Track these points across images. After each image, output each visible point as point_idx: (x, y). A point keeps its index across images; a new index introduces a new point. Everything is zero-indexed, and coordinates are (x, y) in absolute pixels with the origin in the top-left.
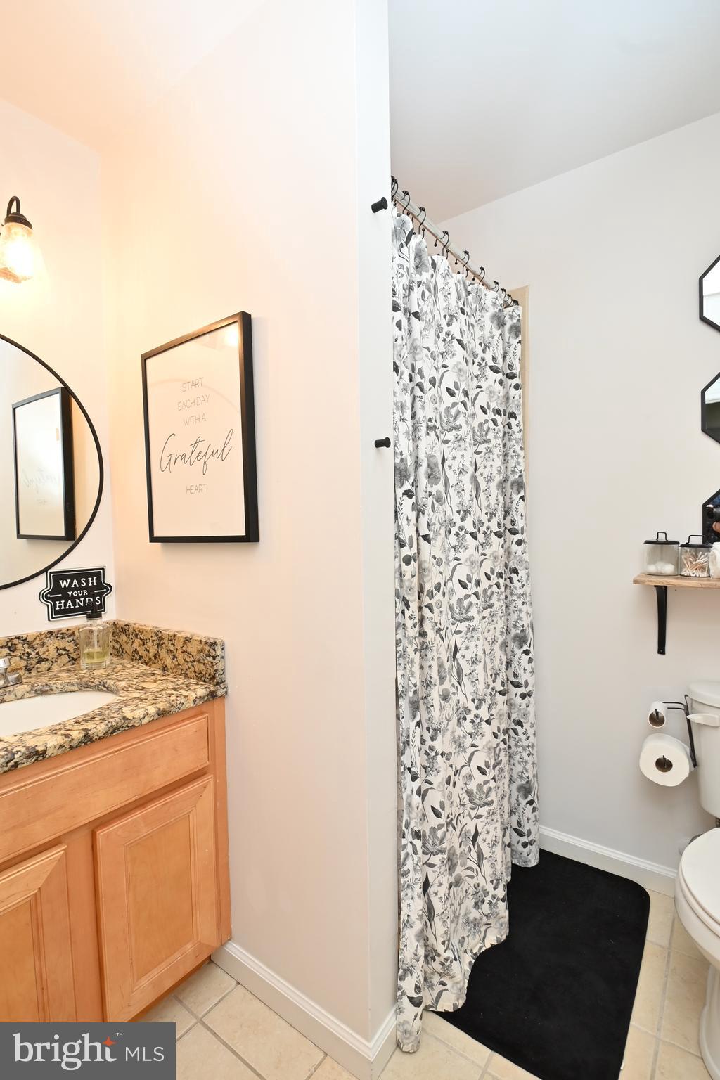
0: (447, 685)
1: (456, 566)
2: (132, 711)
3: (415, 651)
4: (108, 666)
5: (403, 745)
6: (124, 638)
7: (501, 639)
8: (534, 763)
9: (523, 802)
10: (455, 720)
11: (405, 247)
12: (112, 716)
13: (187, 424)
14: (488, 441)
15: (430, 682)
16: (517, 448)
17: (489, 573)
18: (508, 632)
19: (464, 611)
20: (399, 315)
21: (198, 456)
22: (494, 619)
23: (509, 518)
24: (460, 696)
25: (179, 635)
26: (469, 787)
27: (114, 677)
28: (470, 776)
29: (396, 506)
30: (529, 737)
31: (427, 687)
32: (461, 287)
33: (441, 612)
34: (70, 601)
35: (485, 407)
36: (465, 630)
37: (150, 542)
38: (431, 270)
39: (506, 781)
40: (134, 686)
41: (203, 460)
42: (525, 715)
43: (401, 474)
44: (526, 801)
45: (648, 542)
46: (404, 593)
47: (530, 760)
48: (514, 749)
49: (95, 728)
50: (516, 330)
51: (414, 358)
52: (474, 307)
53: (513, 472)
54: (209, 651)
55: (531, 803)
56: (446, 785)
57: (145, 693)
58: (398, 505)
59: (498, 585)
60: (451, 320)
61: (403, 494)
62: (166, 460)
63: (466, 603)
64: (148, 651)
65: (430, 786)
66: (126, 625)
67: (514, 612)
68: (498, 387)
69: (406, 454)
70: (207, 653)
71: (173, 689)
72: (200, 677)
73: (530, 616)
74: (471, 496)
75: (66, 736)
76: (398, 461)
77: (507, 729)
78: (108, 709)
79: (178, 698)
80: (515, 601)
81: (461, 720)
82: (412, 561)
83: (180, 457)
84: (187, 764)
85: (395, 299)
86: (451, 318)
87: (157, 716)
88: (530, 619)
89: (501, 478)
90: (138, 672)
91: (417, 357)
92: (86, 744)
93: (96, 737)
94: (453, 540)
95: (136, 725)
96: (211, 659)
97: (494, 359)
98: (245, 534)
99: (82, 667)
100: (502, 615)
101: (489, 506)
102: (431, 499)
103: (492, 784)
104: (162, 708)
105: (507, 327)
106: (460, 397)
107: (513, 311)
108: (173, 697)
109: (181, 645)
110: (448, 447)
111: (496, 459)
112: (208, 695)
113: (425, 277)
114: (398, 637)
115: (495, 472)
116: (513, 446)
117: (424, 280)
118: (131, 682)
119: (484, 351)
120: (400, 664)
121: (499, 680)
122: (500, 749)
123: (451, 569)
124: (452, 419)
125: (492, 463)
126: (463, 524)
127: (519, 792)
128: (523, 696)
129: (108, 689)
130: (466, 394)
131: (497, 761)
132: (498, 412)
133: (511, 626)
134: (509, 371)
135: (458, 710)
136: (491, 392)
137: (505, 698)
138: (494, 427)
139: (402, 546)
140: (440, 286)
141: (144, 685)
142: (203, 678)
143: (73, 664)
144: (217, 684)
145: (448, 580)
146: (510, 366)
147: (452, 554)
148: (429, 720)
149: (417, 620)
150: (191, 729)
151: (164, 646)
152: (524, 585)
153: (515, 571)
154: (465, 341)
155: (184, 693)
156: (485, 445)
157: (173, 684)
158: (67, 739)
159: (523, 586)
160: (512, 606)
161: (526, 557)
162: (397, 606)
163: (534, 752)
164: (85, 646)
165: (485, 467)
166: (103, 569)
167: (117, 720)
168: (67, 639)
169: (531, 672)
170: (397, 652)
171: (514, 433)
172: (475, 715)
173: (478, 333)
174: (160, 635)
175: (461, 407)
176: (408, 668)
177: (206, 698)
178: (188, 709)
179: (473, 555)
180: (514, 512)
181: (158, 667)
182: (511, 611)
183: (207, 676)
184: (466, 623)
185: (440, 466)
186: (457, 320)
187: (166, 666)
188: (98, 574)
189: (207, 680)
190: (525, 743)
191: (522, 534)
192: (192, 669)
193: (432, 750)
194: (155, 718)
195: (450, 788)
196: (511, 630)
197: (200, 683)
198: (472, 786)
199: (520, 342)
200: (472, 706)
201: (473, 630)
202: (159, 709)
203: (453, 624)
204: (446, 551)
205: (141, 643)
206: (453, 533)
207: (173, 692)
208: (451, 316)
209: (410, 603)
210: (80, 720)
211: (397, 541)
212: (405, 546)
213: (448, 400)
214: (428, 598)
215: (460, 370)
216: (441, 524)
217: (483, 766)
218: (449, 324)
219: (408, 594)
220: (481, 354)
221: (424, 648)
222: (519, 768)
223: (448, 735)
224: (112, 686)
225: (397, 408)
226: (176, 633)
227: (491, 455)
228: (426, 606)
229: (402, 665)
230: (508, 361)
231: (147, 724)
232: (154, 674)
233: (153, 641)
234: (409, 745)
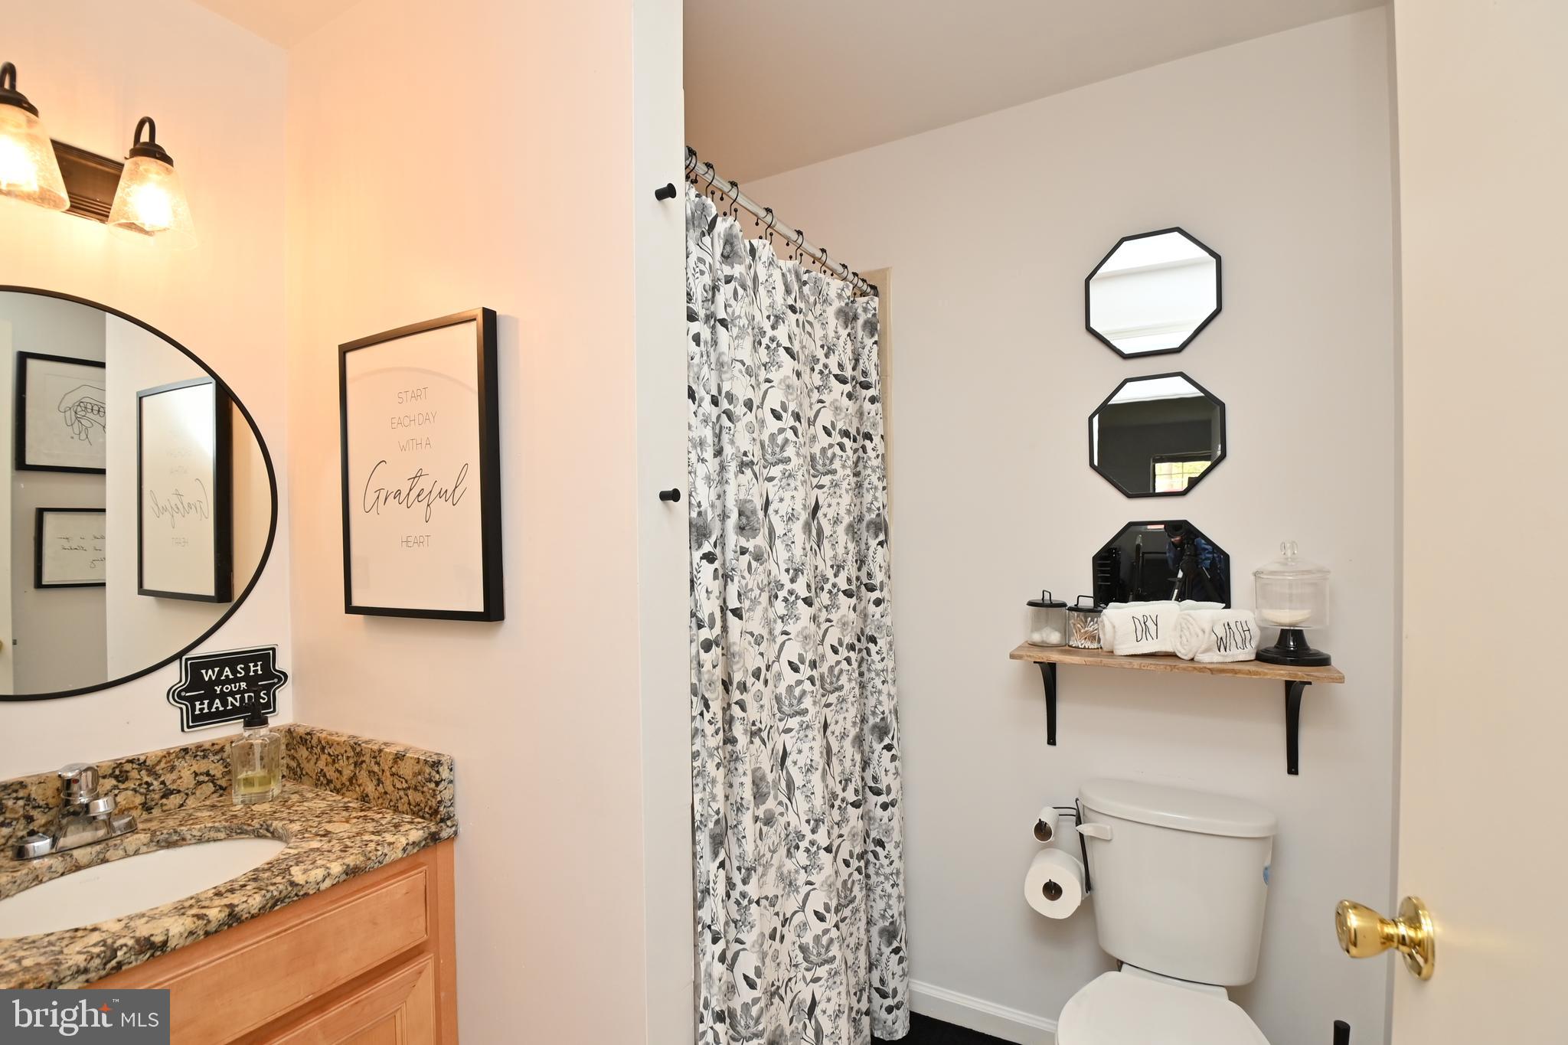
0: (770, 804)
1: (784, 643)
2: (305, 871)
3: (718, 766)
4: (278, 797)
5: (701, 895)
6: (303, 752)
7: (853, 732)
8: (899, 897)
9: (887, 951)
10: (783, 851)
11: (707, 237)
12: (274, 881)
13: (403, 449)
14: (834, 472)
15: (742, 805)
16: (874, 479)
17: (836, 645)
18: (863, 720)
19: (795, 702)
20: (696, 327)
21: (419, 495)
22: (844, 706)
23: (865, 569)
24: (791, 817)
25: (387, 750)
26: (803, 941)
27: (284, 815)
28: (804, 925)
29: (691, 573)
30: (893, 861)
31: (737, 811)
32: (791, 278)
33: (762, 706)
34: (217, 701)
35: (829, 427)
36: (797, 727)
37: (346, 613)
38: (748, 260)
39: (863, 924)
40: (314, 830)
41: (425, 502)
42: (887, 832)
43: (699, 532)
44: (890, 949)
45: (1031, 604)
46: (702, 689)
47: (895, 892)
48: (874, 879)
49: (246, 901)
50: (871, 327)
51: (721, 377)
52: (812, 299)
53: (869, 510)
54: (429, 774)
55: (897, 951)
56: (770, 941)
57: (329, 841)
58: (695, 572)
59: (848, 660)
60: (777, 322)
61: (701, 558)
62: (371, 497)
63: (797, 692)
64: (340, 772)
65: (742, 946)
66: (308, 734)
67: (872, 695)
68: (845, 402)
69: (705, 505)
70: (428, 776)
71: (373, 833)
72: (417, 811)
73: (893, 699)
74: (804, 549)
75: (199, 917)
76: (694, 515)
77: (866, 852)
78: (269, 869)
79: (379, 848)
80: (873, 679)
81: (792, 850)
82: (714, 646)
83: (393, 495)
84: (392, 941)
85: (690, 305)
86: (777, 320)
87: (344, 877)
88: (892, 703)
89: (852, 519)
90: (323, 805)
91: (724, 376)
92: (230, 926)
93: (247, 915)
94: (780, 607)
95: (311, 892)
96: (433, 785)
97: (841, 366)
98: (482, 610)
99: (235, 801)
100: (854, 699)
101: (835, 557)
102: (747, 557)
103: (834, 933)
104: (352, 864)
105: (860, 322)
106: (788, 421)
107: (868, 303)
108: (372, 845)
109: (390, 763)
110: (774, 486)
111: (844, 495)
112: (426, 839)
113: (738, 270)
114: (695, 748)
115: (843, 512)
116: (869, 476)
117: (737, 275)
118: (310, 823)
119: (827, 356)
120: (697, 785)
121: (851, 788)
122: (853, 882)
123: (777, 647)
124: (778, 450)
125: (839, 500)
126: (794, 586)
127: (881, 937)
128: (885, 806)
129: (275, 835)
130: (797, 417)
131: (849, 899)
132: (846, 434)
133: (868, 712)
134: (863, 379)
135: (787, 836)
136: (836, 408)
137: (860, 811)
138: (841, 453)
139: (700, 626)
140: (762, 278)
141: (330, 827)
142: (421, 814)
143: (221, 796)
144: (442, 820)
145: (774, 662)
146: (865, 373)
147: (779, 627)
148: (740, 857)
149: (720, 724)
150: (398, 889)
151: (364, 765)
152: (884, 658)
153: (873, 640)
154: (796, 348)
155: (389, 838)
156: (829, 477)
157: (374, 824)
158: (200, 922)
159: (883, 660)
160: (870, 686)
161: (887, 620)
162: (694, 706)
163: (900, 882)
164: (239, 767)
165: (830, 506)
166: (274, 650)
167: (281, 887)
168: (212, 758)
169: (894, 774)
170: (693, 768)
171: (870, 459)
172: (810, 842)
173: (819, 332)
174: (358, 750)
175: (790, 434)
176: (708, 790)
177: (424, 843)
178: (394, 863)
179: (806, 627)
180: (870, 562)
181: (355, 797)
182: (869, 693)
183: (427, 810)
184: (798, 719)
185: (761, 514)
186: (784, 322)
187: (367, 796)
188: (266, 657)
189: (427, 816)
190: (887, 870)
191: (882, 591)
192: (405, 799)
193: (744, 897)
194: (341, 879)
195: (776, 944)
196: (868, 718)
197: (416, 820)
198: (808, 939)
199: (876, 343)
200: (806, 829)
201: (808, 727)
202: (348, 866)
203: (781, 720)
204: (768, 623)
205: (330, 760)
206: (780, 598)
207: (373, 837)
208: (776, 316)
209: (710, 702)
210: (224, 891)
211: (694, 619)
212: (703, 626)
213: (773, 425)
214: (738, 692)
215: (788, 387)
216: (762, 590)
217: (821, 910)
218: (773, 327)
219: (707, 691)
220: (823, 360)
221: (732, 761)
222: (881, 905)
223: (772, 873)
224: (280, 831)
225: (694, 447)
226: (383, 747)
227: (837, 490)
228: (736, 703)
229: (701, 786)
230: (861, 366)
231: (327, 889)
232: (347, 809)
233: (348, 758)
234: (709, 894)
